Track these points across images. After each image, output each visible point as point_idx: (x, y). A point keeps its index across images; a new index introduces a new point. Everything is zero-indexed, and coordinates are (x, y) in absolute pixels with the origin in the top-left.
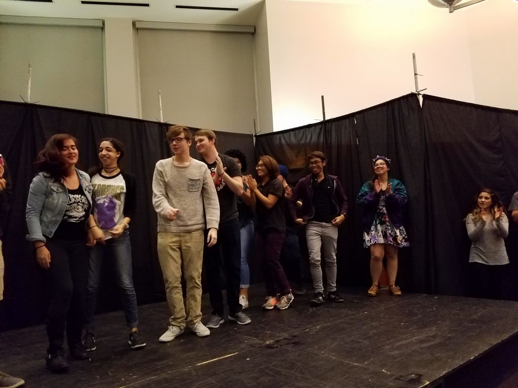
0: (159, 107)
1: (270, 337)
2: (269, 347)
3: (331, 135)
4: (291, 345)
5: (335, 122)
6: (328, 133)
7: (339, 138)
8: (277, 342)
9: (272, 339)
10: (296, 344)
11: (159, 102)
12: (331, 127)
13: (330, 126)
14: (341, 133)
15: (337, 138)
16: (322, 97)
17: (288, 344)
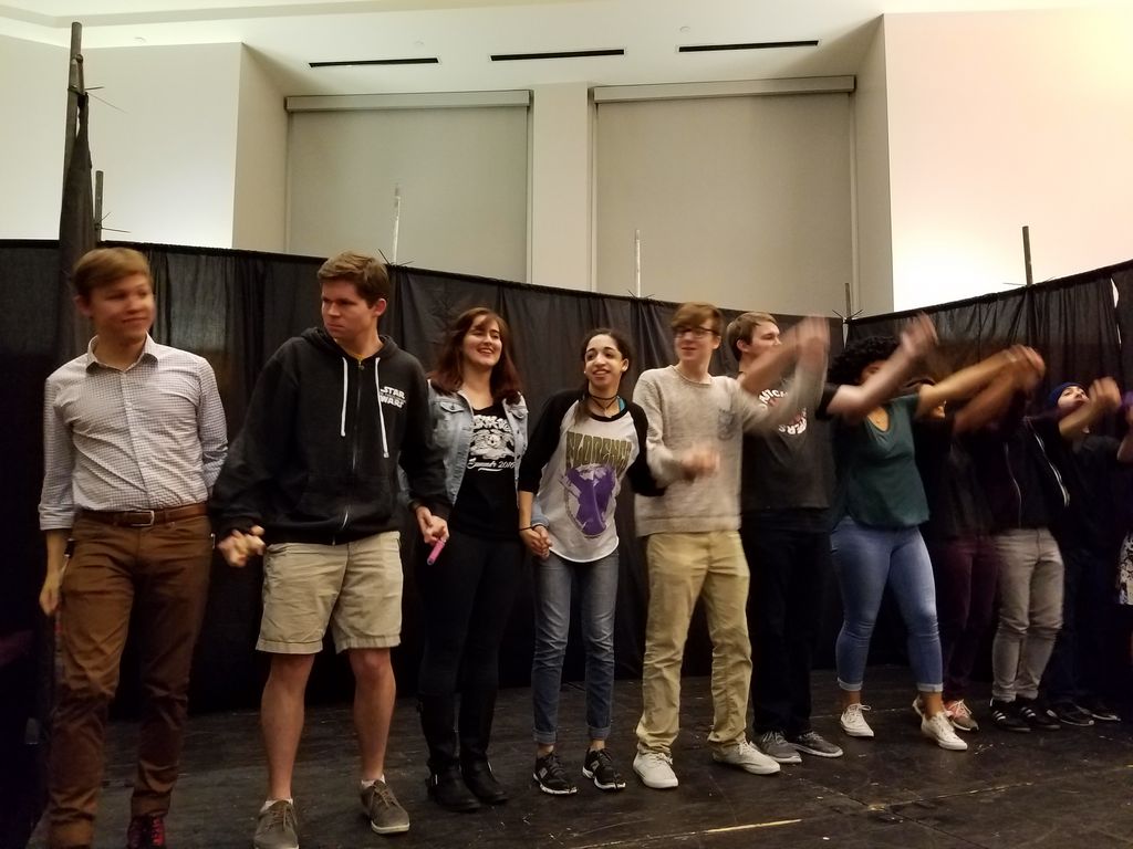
0: (635, 266)
1: (879, 796)
2: (876, 818)
3: (1048, 321)
4: (932, 823)
5: (1058, 289)
6: (1040, 318)
7: (1069, 328)
8: (896, 809)
9: (883, 802)
10: (944, 820)
11: (636, 255)
12: (1047, 302)
13: (1044, 298)
14: (1074, 315)
15: (1063, 328)
16: (1025, 230)
17: (923, 819)
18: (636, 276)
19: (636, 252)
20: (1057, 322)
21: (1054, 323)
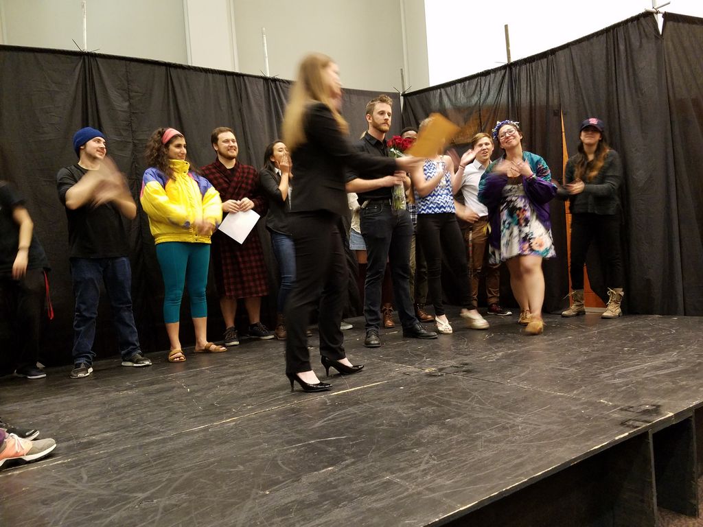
0: (264, 54)
1: (431, 364)
2: (430, 375)
3: (520, 85)
4: (462, 373)
5: (526, 64)
6: (515, 82)
8: (441, 370)
9: (434, 367)
10: (468, 371)
11: (263, 46)
13: (518, 71)
15: (529, 89)
16: (506, 26)
17: (457, 372)
18: (265, 61)
19: (263, 44)
20: (525, 85)
21: (524, 85)
